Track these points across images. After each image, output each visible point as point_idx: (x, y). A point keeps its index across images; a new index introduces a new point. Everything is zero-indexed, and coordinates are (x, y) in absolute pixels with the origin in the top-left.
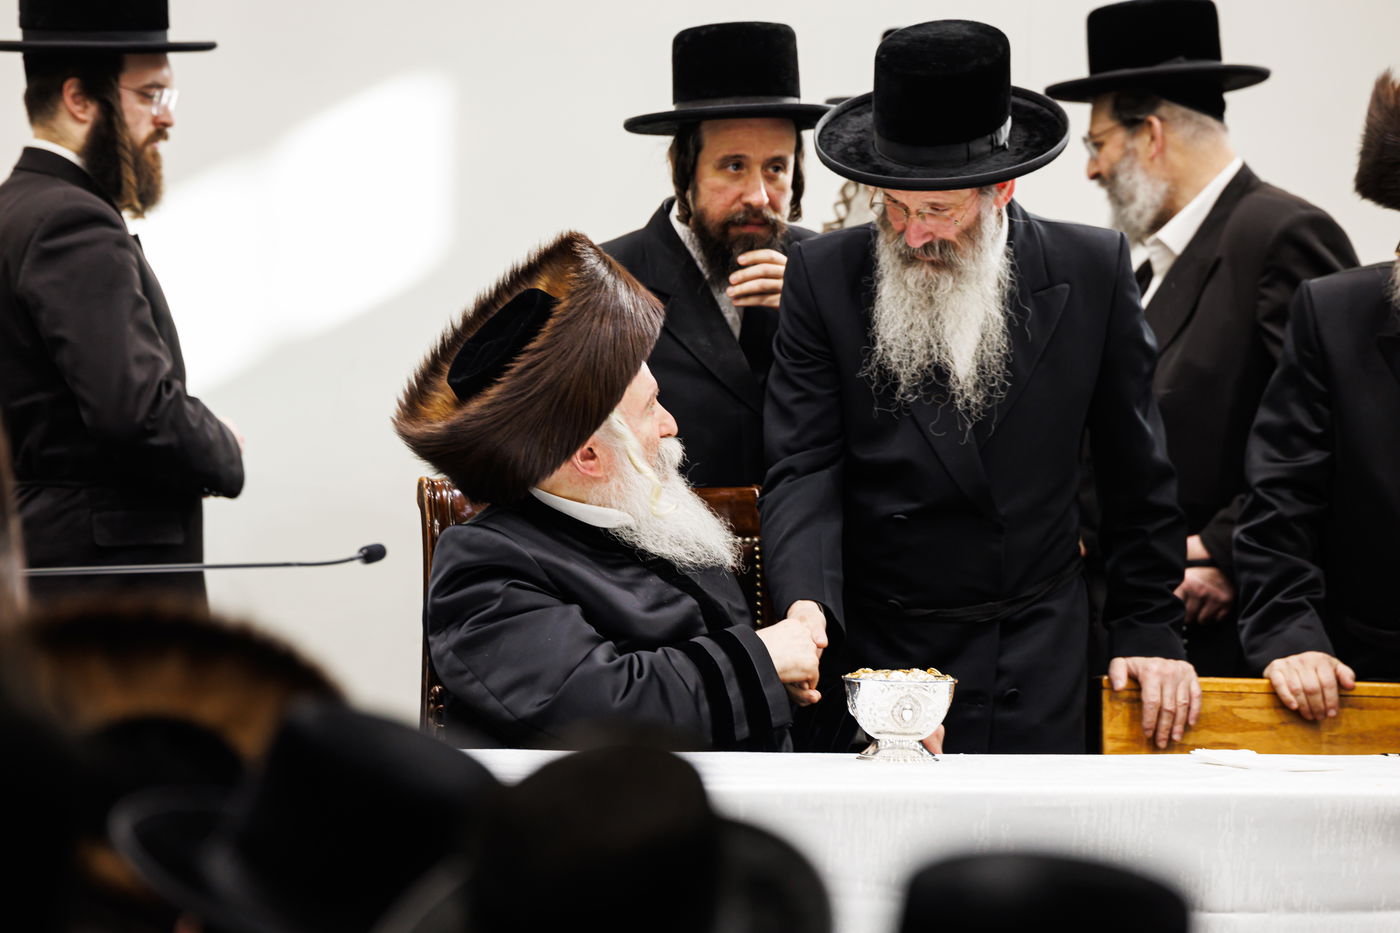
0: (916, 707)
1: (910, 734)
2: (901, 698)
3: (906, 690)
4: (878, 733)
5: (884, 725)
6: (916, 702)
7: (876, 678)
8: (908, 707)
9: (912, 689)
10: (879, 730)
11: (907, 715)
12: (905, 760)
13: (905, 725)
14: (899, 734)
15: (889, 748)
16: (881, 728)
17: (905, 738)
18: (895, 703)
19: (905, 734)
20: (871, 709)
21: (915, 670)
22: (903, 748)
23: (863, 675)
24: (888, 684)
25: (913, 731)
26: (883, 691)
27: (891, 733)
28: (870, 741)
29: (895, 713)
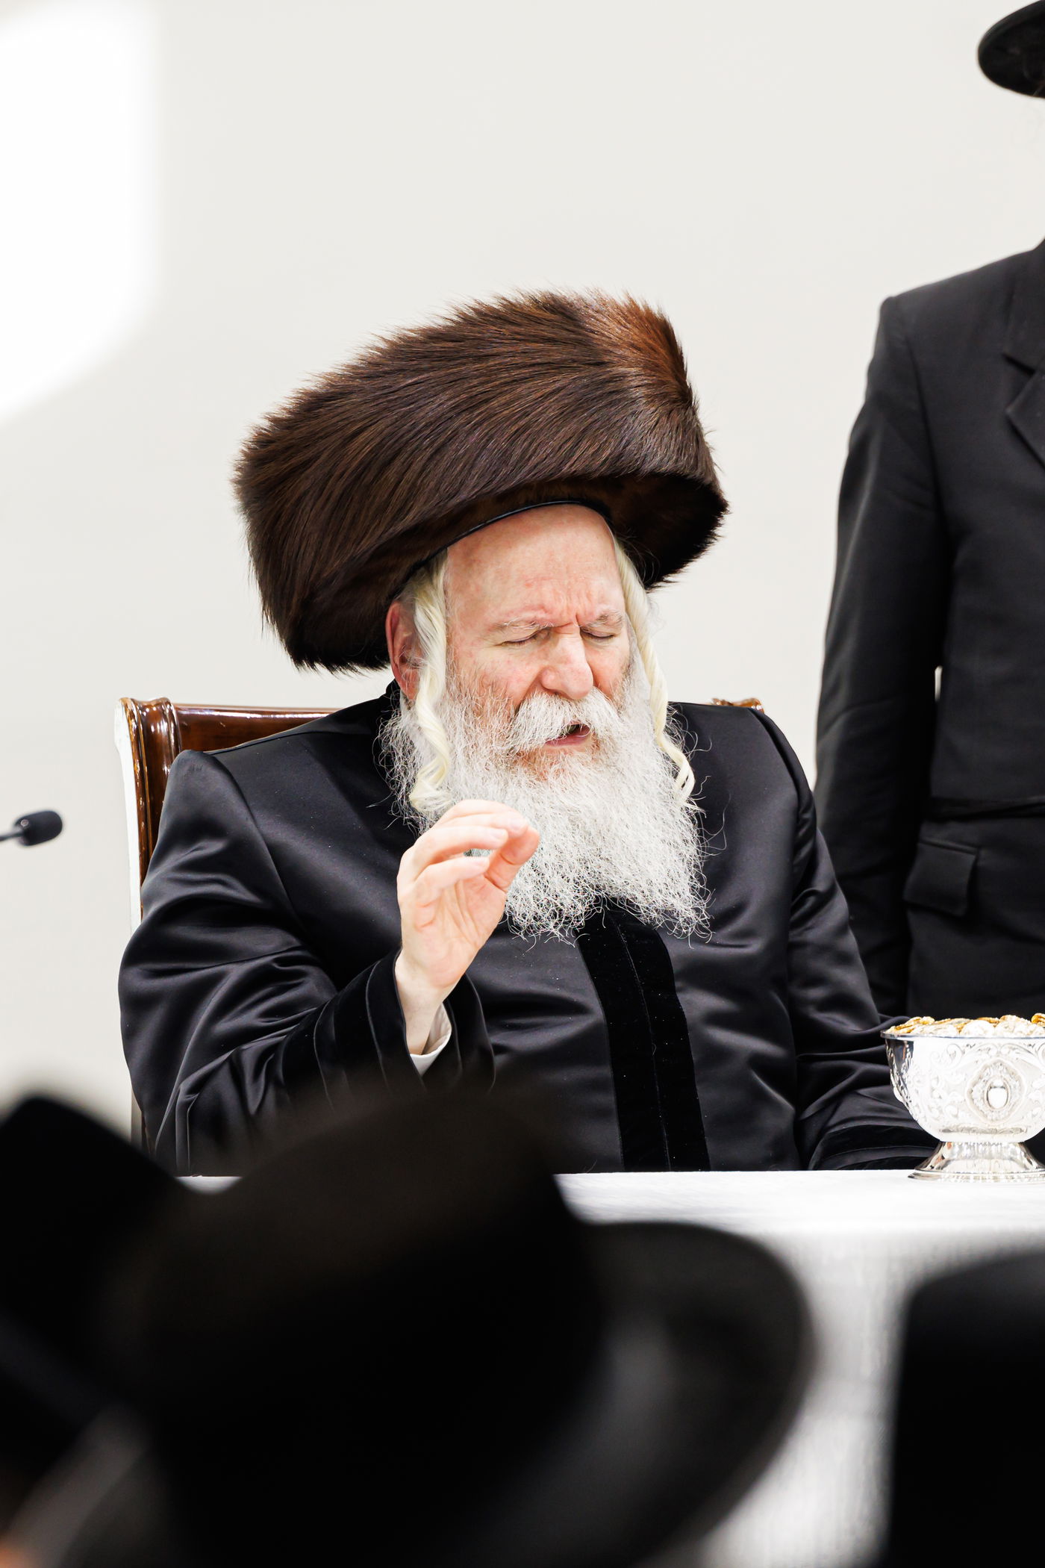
0: (1013, 1083)
1: (1002, 1132)
2: (986, 1068)
3: (993, 1052)
4: (947, 1131)
5: (956, 1116)
6: (1013, 1074)
7: (940, 1033)
8: (999, 1083)
9: (1005, 1051)
10: (947, 1126)
11: (998, 1097)
12: (995, 1178)
13: (995, 1115)
14: (984, 1132)
15: (966, 1158)
16: (951, 1123)
17: (996, 1139)
18: (975, 1075)
19: (996, 1132)
20: (933, 1090)
21: (1009, 1017)
22: (990, 1157)
23: (918, 1029)
24: (962, 1043)
25: (1009, 1127)
26: (953, 1055)
27: (969, 1130)
28: (932, 1144)
29: (977, 1094)
